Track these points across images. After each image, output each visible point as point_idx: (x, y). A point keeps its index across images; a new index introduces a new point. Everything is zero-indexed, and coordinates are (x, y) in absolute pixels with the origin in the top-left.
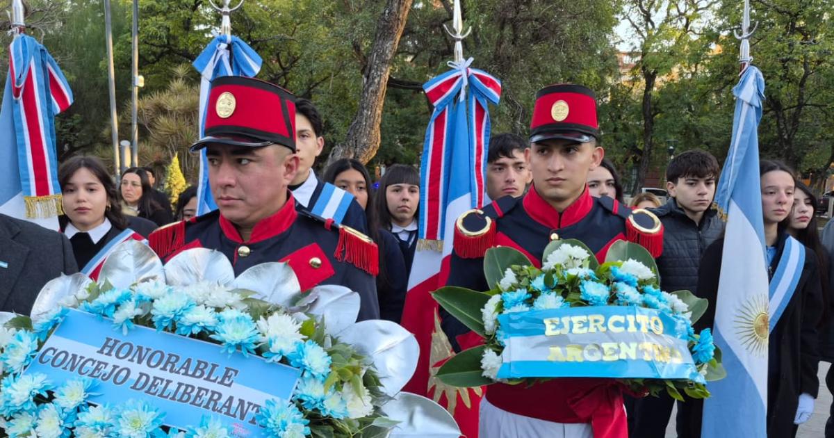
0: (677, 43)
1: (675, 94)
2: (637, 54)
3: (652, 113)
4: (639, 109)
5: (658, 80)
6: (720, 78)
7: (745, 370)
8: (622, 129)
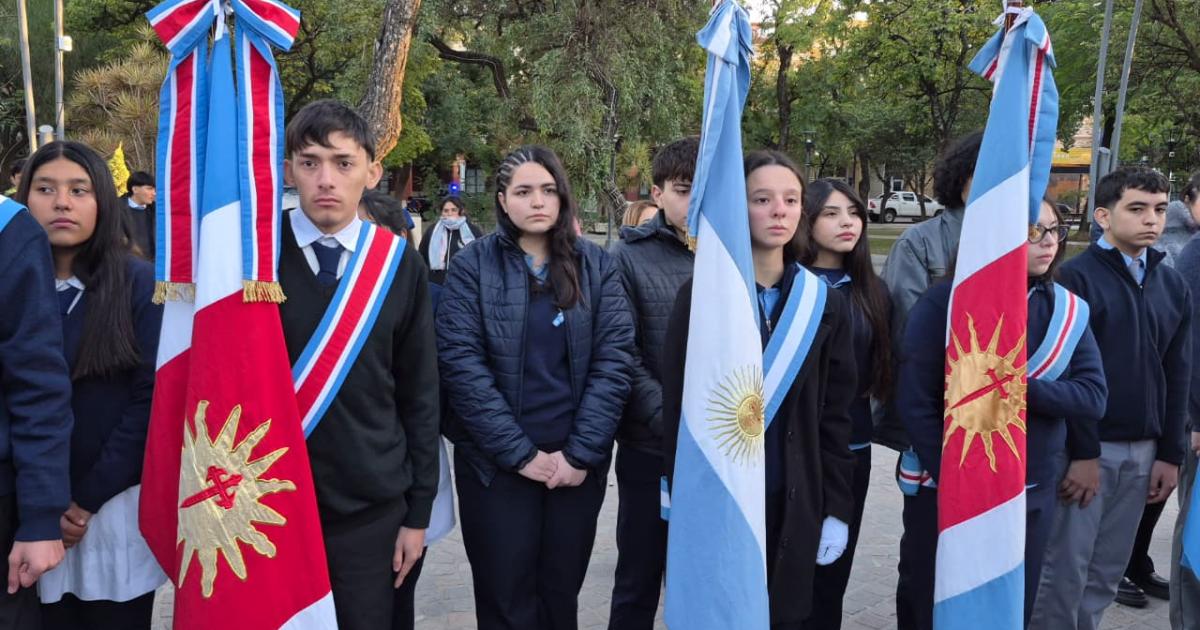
0: (817, 11)
1: (814, 75)
2: (770, 25)
3: (789, 98)
4: (774, 94)
5: (795, 59)
6: (863, 54)
7: (725, 488)
8: (753, 118)
